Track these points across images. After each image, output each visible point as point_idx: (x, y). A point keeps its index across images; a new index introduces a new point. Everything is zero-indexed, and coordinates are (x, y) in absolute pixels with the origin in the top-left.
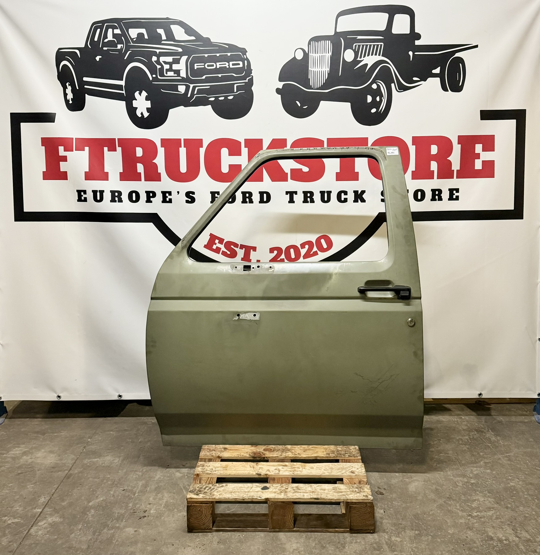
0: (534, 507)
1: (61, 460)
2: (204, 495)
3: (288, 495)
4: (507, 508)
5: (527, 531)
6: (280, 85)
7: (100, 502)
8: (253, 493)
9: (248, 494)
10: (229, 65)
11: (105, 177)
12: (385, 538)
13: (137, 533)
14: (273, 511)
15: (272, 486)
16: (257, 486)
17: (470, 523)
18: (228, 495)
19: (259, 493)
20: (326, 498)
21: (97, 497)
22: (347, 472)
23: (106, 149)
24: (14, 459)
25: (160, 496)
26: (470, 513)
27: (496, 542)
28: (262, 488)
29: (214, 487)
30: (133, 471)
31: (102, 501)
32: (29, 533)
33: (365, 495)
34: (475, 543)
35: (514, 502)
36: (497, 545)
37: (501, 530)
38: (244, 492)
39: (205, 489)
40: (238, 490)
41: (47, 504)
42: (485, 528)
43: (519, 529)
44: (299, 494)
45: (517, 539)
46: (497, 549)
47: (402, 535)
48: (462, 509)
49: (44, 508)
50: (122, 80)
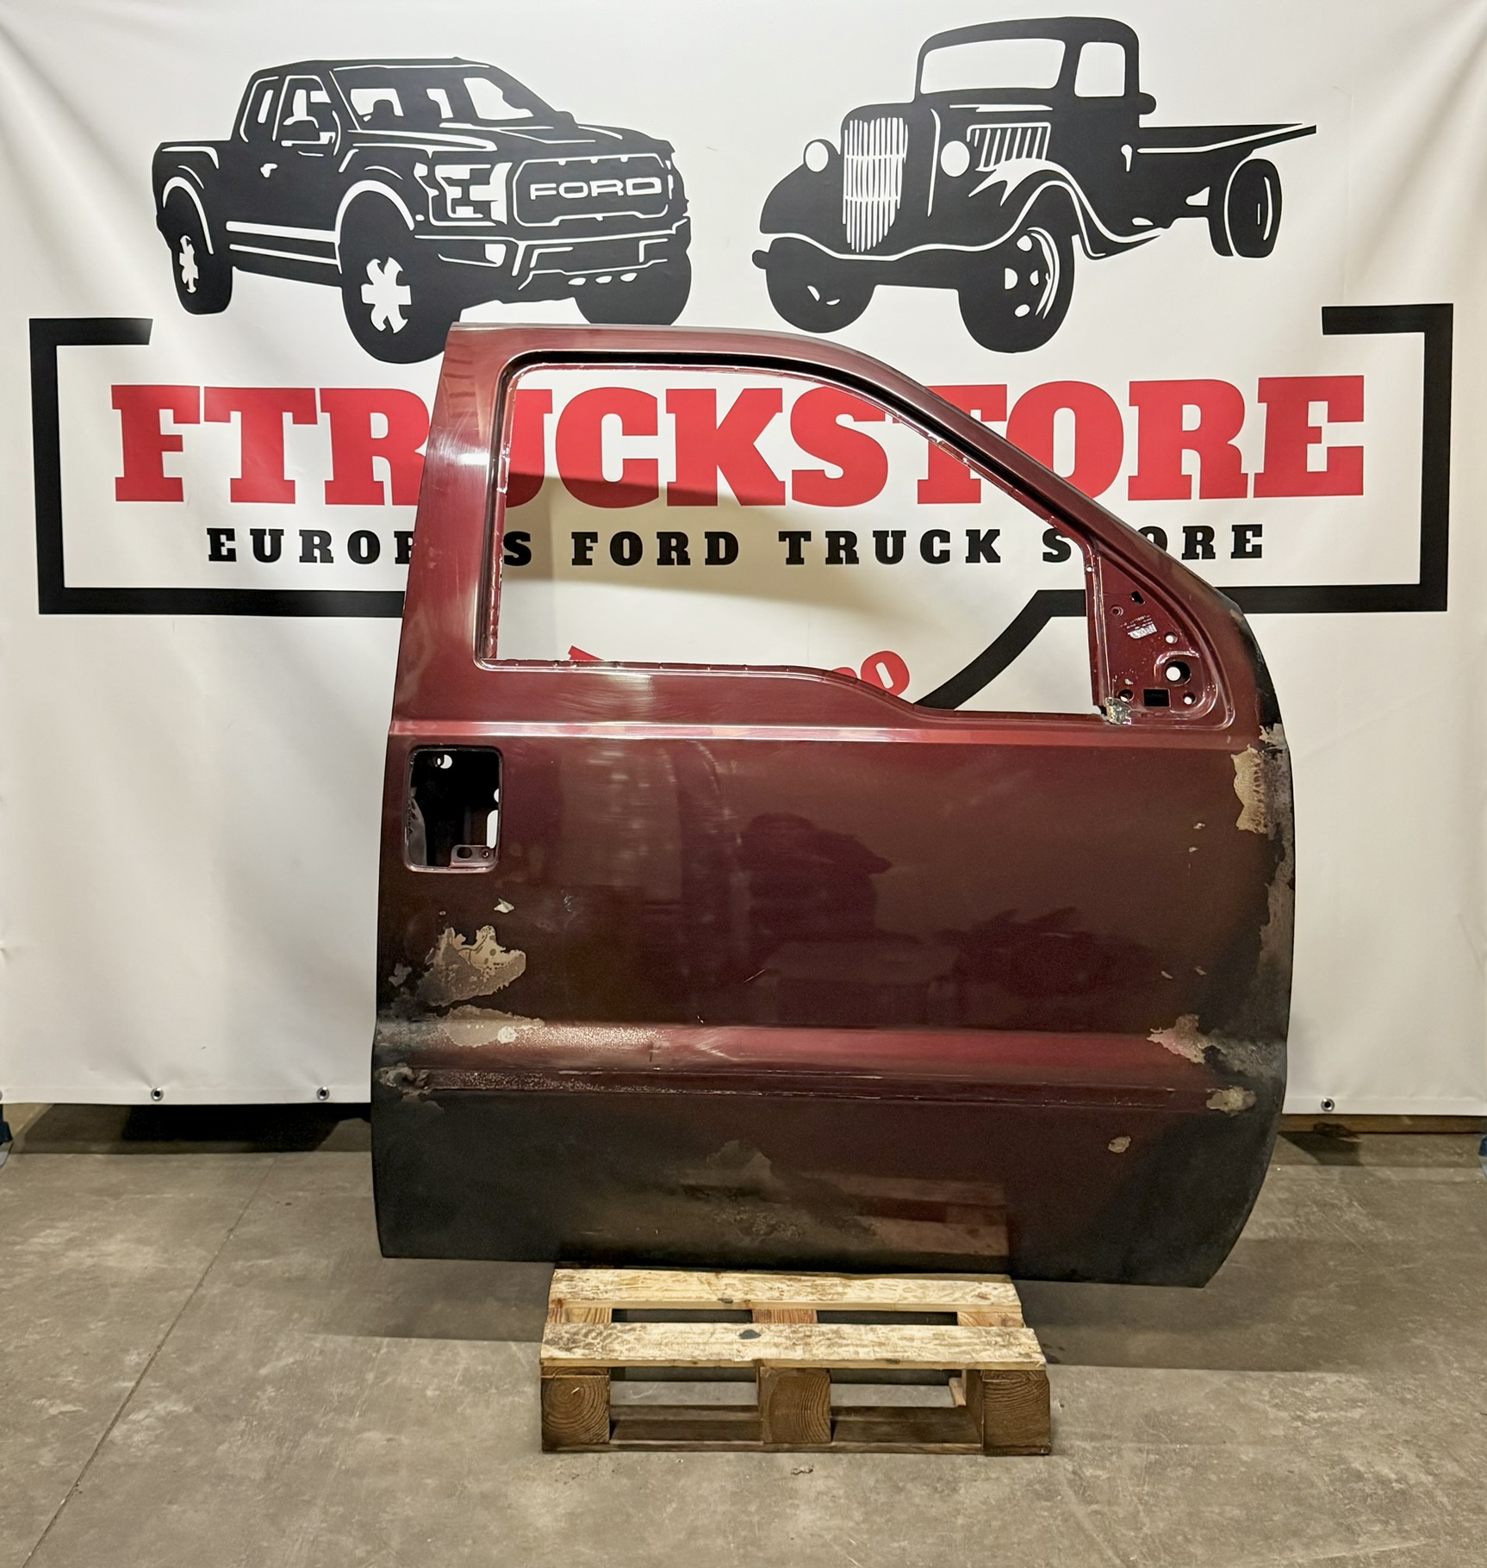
0: (1477, 1401)
1: (169, 1261)
2: (587, 1352)
3: (814, 1352)
4: (1403, 1401)
5: (1458, 1461)
6: (765, 242)
7: (287, 1368)
8: (718, 1346)
9: (705, 1350)
10: (624, 189)
11: (285, 493)
12: (1065, 1469)
13: (394, 1443)
14: (773, 1395)
15: (769, 1329)
16: (726, 1329)
17: (1300, 1437)
18: (651, 1352)
19: (735, 1346)
20: (918, 1359)
21: (278, 1353)
22: (967, 1297)
23: (288, 417)
24: (43, 1256)
25: (446, 1354)
26: (1298, 1413)
27: (1373, 1484)
28: (740, 1335)
29: (609, 1331)
31: (293, 1364)
32: (107, 1440)
33: (1023, 1352)
34: (1312, 1485)
35: (1423, 1387)
36: (1375, 1494)
37: (1384, 1455)
38: (694, 1343)
39: (586, 1335)
40: (676, 1338)
41: (146, 1370)
42: (1340, 1449)
43: (1434, 1454)
44: (844, 1348)
45: (1430, 1478)
46: (1375, 1501)
47: (1112, 1463)
48: (1277, 1401)
49: (141, 1378)
50: (333, 228)
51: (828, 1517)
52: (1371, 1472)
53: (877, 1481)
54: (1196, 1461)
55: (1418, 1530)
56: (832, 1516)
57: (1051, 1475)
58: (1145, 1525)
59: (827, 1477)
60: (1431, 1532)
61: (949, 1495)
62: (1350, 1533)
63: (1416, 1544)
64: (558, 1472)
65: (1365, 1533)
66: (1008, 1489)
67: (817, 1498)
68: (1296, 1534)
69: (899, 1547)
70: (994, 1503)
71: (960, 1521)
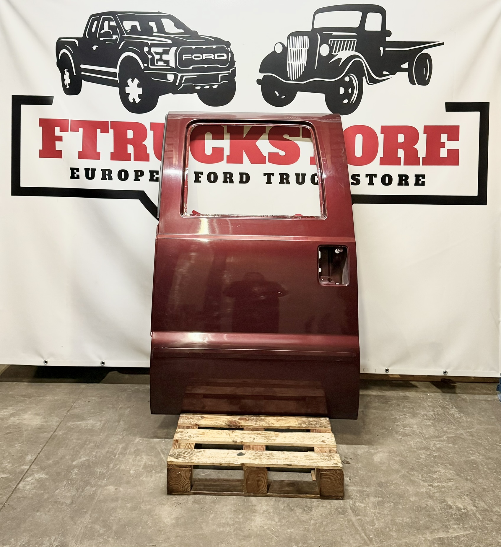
1: (46, 422)
2: (183, 459)
3: (262, 461)
4: (467, 479)
5: (484, 502)
6: (261, 76)
7: (83, 462)
8: (229, 458)
9: (225, 460)
10: (214, 57)
11: (97, 156)
12: (350, 503)
13: (117, 490)
14: (248, 476)
15: (248, 452)
16: (233, 452)
17: (431, 492)
18: (206, 460)
19: (235, 458)
20: (299, 464)
21: (81, 456)
22: (318, 441)
23: (99, 131)
25: (138, 458)
26: (431, 484)
27: (455, 510)
28: (238, 454)
29: (193, 452)
30: (114, 434)
31: (85, 460)
32: (17, 488)
33: (335, 463)
34: (434, 510)
35: (474, 475)
36: (456, 514)
37: (460, 499)
38: (221, 457)
39: (184, 453)
40: (215, 455)
41: (33, 462)
42: (444, 497)
43: (477, 499)
44: (273, 460)
45: (475, 508)
46: (456, 517)
47: (366, 501)
48: (424, 479)
49: (31, 465)
50: (116, 68)
51: (266, 520)
52: (455, 506)
53: (284, 507)
54: (395, 501)
55: (470, 527)
56: (268, 520)
57: (344, 505)
58: (376, 524)
59: (267, 505)
60: (474, 528)
61: (309, 512)
62: (447, 528)
63: (469, 532)
64: (174, 502)
65: (451, 528)
66: (329, 510)
67: (263, 513)
68: (427, 528)
69: (290, 532)
70: (324, 515)
71: (312, 522)
